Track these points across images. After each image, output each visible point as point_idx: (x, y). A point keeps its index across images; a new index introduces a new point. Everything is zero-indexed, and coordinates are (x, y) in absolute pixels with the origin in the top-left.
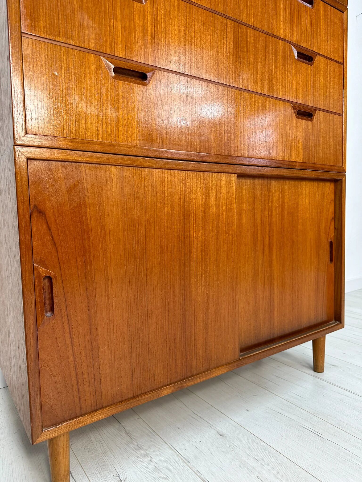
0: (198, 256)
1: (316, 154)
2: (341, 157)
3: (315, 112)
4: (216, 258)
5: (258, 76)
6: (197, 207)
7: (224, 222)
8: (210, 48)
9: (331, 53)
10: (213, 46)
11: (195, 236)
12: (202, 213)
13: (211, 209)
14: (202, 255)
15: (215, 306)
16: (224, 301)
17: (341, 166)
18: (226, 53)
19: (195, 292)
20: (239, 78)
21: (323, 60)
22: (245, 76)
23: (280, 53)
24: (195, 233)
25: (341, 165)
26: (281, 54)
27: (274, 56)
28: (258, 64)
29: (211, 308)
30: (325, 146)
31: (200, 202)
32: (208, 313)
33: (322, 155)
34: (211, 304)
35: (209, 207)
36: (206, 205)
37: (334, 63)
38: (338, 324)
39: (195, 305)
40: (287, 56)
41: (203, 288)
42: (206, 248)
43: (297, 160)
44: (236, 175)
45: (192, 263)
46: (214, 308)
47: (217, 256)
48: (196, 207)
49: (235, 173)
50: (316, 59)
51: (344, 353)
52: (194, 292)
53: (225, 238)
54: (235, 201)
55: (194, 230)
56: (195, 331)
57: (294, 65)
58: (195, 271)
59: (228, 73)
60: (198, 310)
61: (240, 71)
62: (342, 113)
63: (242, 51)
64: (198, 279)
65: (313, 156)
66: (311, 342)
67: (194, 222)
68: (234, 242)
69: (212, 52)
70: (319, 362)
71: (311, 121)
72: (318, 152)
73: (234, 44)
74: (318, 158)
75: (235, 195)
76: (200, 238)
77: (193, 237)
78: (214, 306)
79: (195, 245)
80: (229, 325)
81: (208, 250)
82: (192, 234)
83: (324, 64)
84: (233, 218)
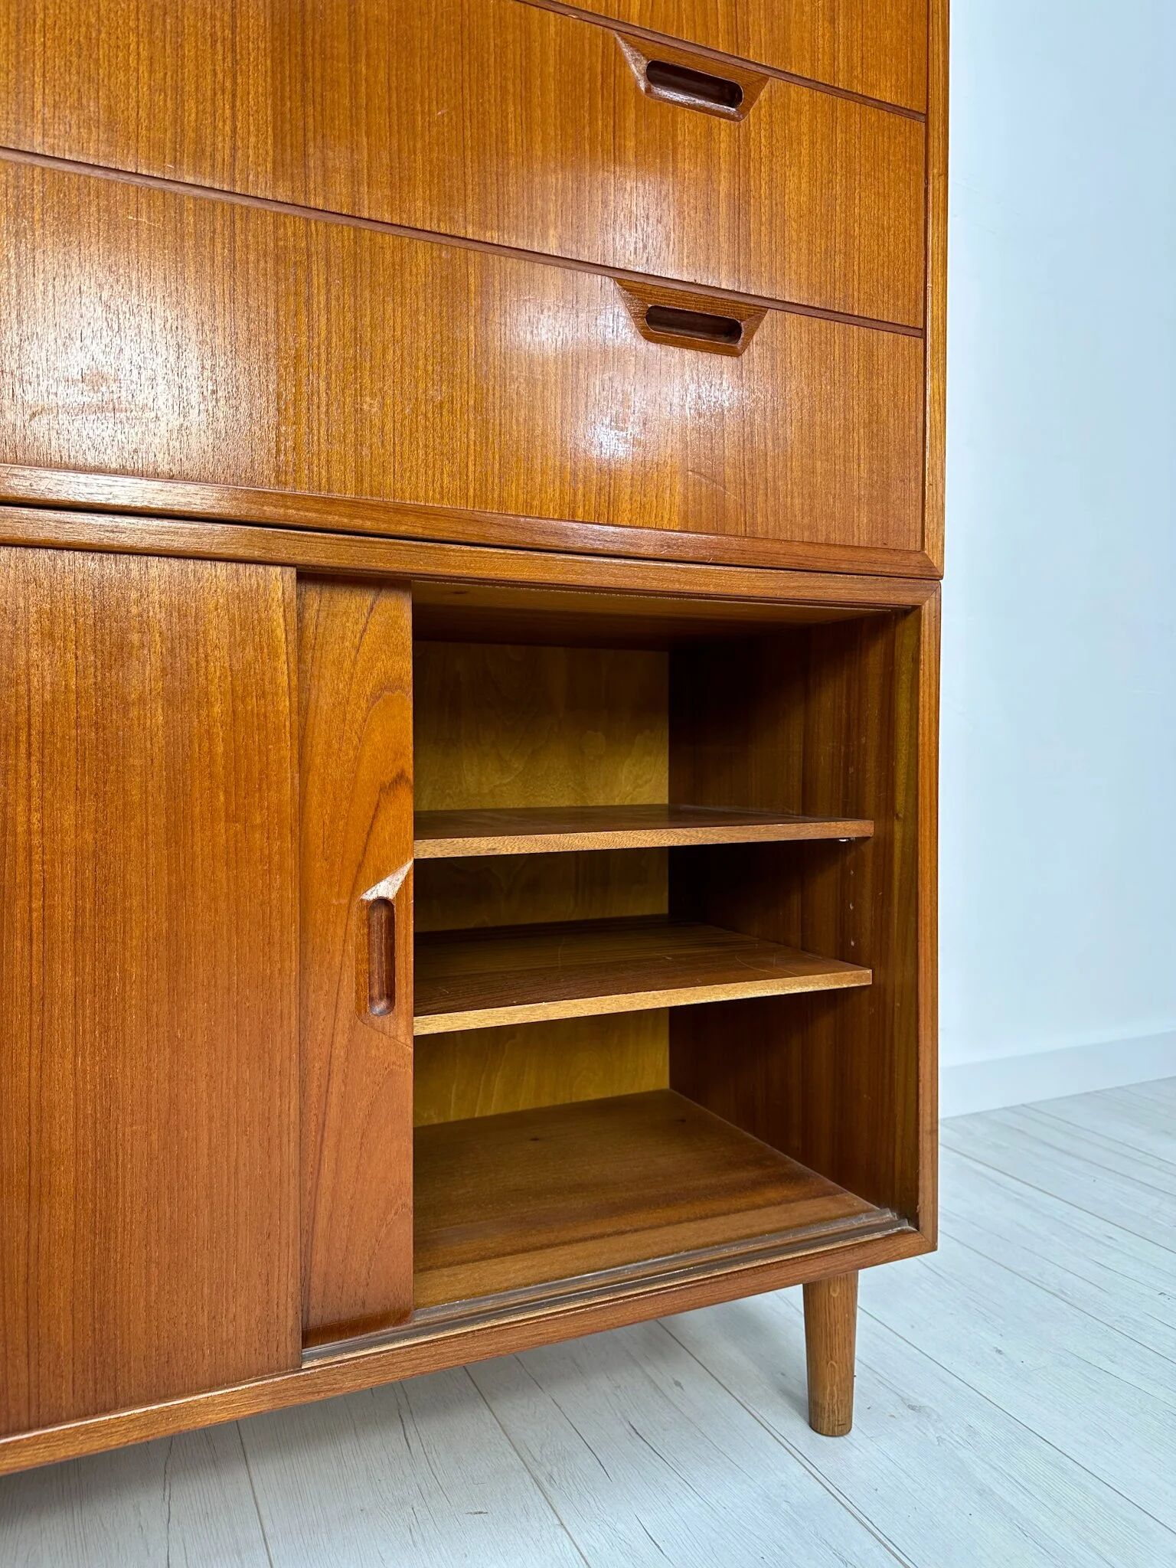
0: (58, 917)
1: (760, 499)
2: (912, 512)
3: (760, 319)
4: (166, 925)
5: (419, 157)
6: (54, 701)
7: (219, 770)
8: (133, 38)
9: (851, 68)
10: (151, 32)
11: (36, 827)
12: (86, 730)
13: (134, 713)
14: (78, 912)
15: (154, 1137)
16: (211, 1119)
17: (912, 548)
18: (229, 59)
19: (34, 1074)
20: (305, 166)
21: (805, 98)
22: (338, 158)
23: (551, 62)
24: (36, 817)
25: (914, 545)
26: (552, 70)
27: (510, 75)
28: (418, 108)
29: (128, 1147)
30: (819, 464)
31: (73, 682)
32: (113, 1165)
33: (797, 501)
34: (131, 1126)
35: (126, 706)
36: (105, 696)
37: (873, 115)
38: (902, 1233)
39: (34, 1129)
40: (592, 80)
41: (83, 1058)
42: (106, 882)
43: (647, 518)
44: (291, 573)
45: (18, 944)
46: (150, 1144)
47: (170, 920)
48: (44, 704)
49: (283, 565)
50: (763, 95)
51: (999, 1352)
52: (26, 1075)
53: (222, 840)
54: (286, 684)
55: (36, 801)
56: (33, 1242)
57: (633, 116)
58: (35, 982)
59: (239, 144)
60: (51, 1150)
61: (310, 135)
62: (921, 326)
63: (323, 52)
64: (51, 1017)
65: (743, 506)
66: (796, 1293)
67: (35, 767)
68: (277, 858)
69: (144, 54)
70: (825, 1388)
71: (736, 354)
72: (776, 489)
73: (273, 24)
74: (776, 513)
75: (284, 657)
76: (70, 839)
77: (29, 832)
78: (148, 1134)
79: (37, 867)
80: (241, 1219)
81: (119, 891)
82: (21, 819)
83: (814, 118)
84: (273, 757)
